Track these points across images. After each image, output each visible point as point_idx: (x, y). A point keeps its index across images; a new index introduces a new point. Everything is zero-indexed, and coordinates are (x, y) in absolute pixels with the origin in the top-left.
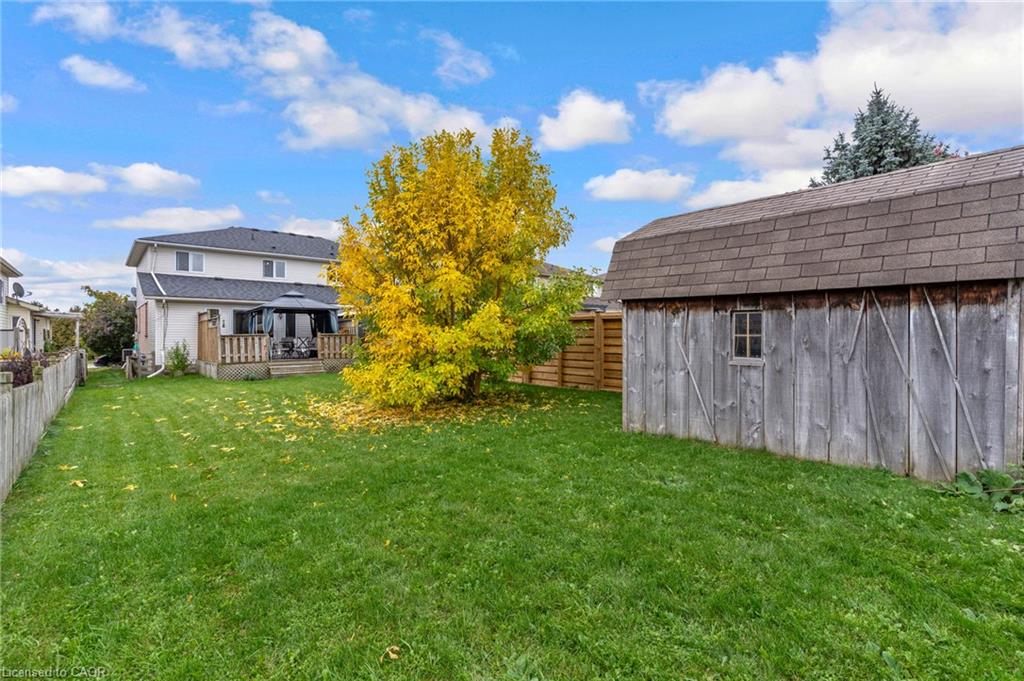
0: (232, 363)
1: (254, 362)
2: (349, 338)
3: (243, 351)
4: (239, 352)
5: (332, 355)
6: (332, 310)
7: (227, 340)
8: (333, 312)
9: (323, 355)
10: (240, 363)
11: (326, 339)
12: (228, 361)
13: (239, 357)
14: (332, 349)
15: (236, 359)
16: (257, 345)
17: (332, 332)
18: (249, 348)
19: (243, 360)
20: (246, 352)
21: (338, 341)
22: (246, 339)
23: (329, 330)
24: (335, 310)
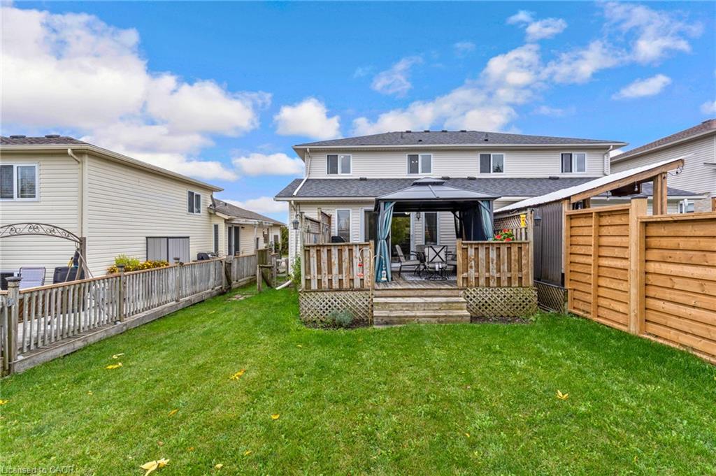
0: (320, 290)
1: (352, 289)
2: (515, 249)
3: (335, 270)
4: (330, 272)
5: (482, 281)
6: (483, 199)
7: (313, 252)
8: (485, 205)
9: (466, 279)
10: (331, 289)
11: (471, 252)
12: (314, 286)
13: (330, 281)
14: (482, 269)
15: (325, 285)
16: (356, 262)
17: (484, 237)
18: (345, 265)
19: (335, 285)
20: (340, 272)
21: (493, 254)
22: (340, 251)
23: (480, 235)
24: (488, 200)
